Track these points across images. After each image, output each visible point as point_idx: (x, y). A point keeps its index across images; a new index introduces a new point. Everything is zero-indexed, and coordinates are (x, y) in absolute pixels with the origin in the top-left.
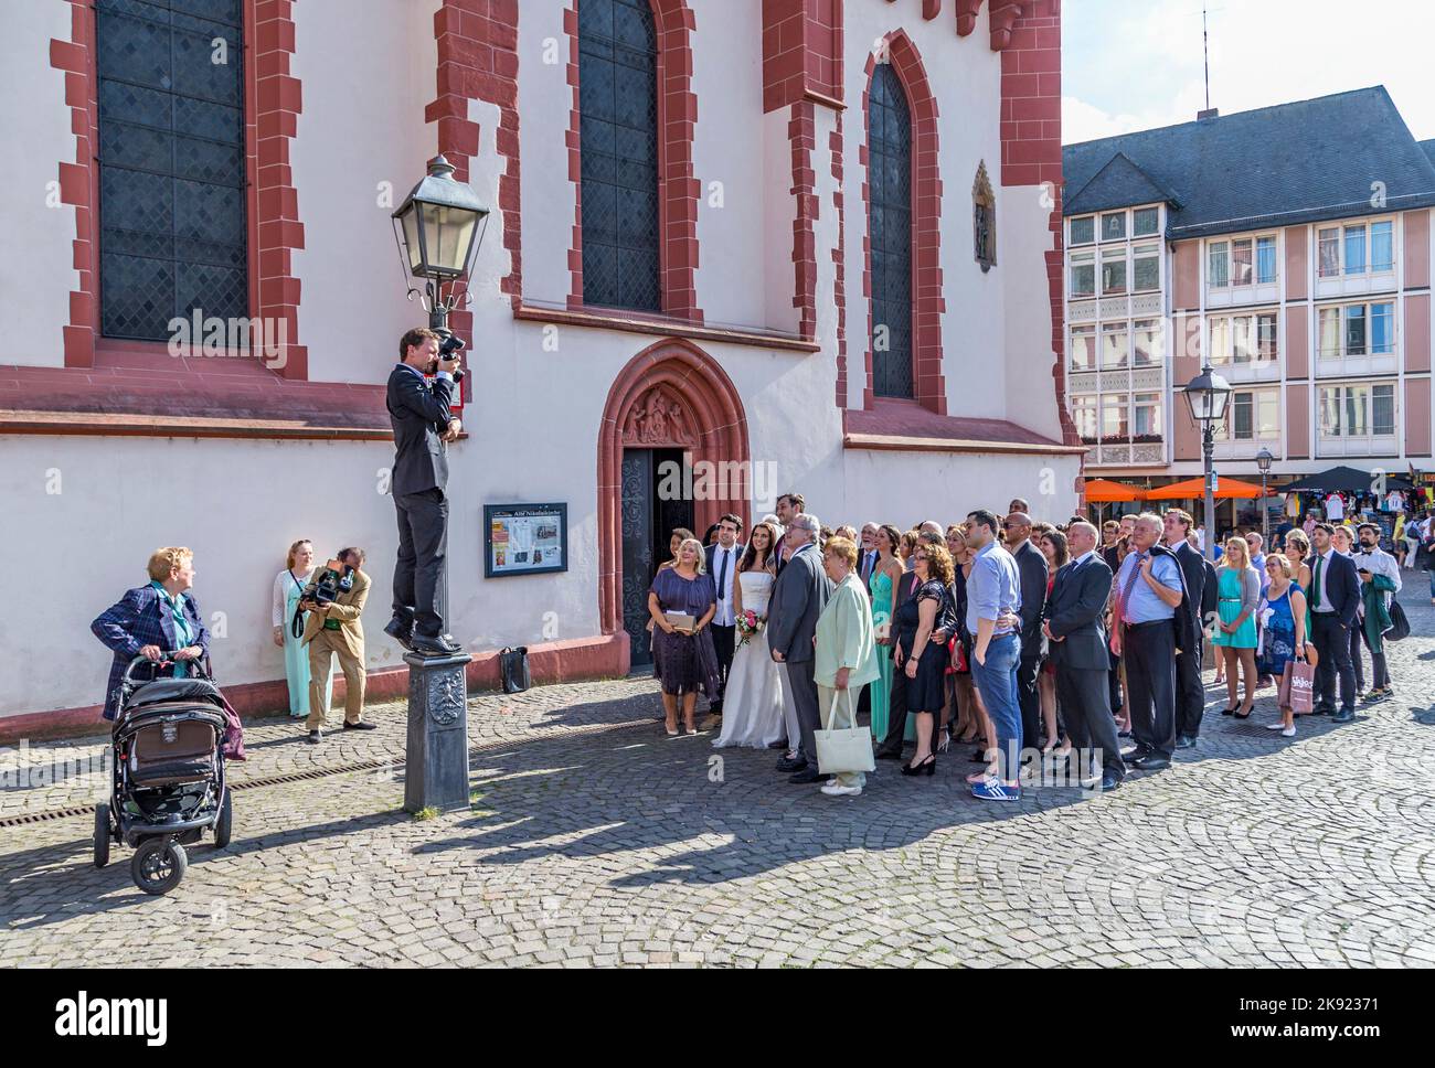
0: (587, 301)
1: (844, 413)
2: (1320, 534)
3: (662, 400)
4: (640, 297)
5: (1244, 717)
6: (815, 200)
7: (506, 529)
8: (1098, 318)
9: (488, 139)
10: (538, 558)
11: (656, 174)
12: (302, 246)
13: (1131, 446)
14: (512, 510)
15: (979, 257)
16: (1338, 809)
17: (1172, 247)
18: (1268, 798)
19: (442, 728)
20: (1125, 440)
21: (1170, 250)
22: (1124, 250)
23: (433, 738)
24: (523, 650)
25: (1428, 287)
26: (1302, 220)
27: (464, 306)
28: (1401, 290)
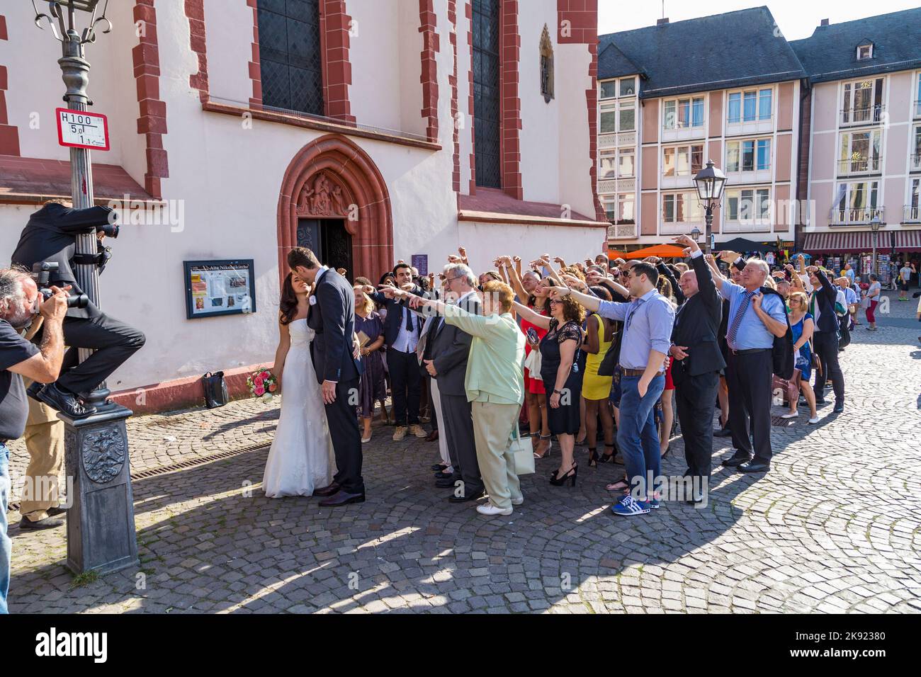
0: (265, 101)
1: (458, 195)
3: (327, 182)
6: (436, 37)
7: (204, 280)
10: (231, 302)
11: (318, 11)
13: (616, 226)
14: (208, 265)
15: (543, 92)
17: (643, 103)
19: (101, 486)
21: (641, 105)
22: (614, 105)
23: (90, 498)
24: (221, 374)
25: (791, 130)
26: (720, 87)
27: (158, 97)
28: (775, 131)
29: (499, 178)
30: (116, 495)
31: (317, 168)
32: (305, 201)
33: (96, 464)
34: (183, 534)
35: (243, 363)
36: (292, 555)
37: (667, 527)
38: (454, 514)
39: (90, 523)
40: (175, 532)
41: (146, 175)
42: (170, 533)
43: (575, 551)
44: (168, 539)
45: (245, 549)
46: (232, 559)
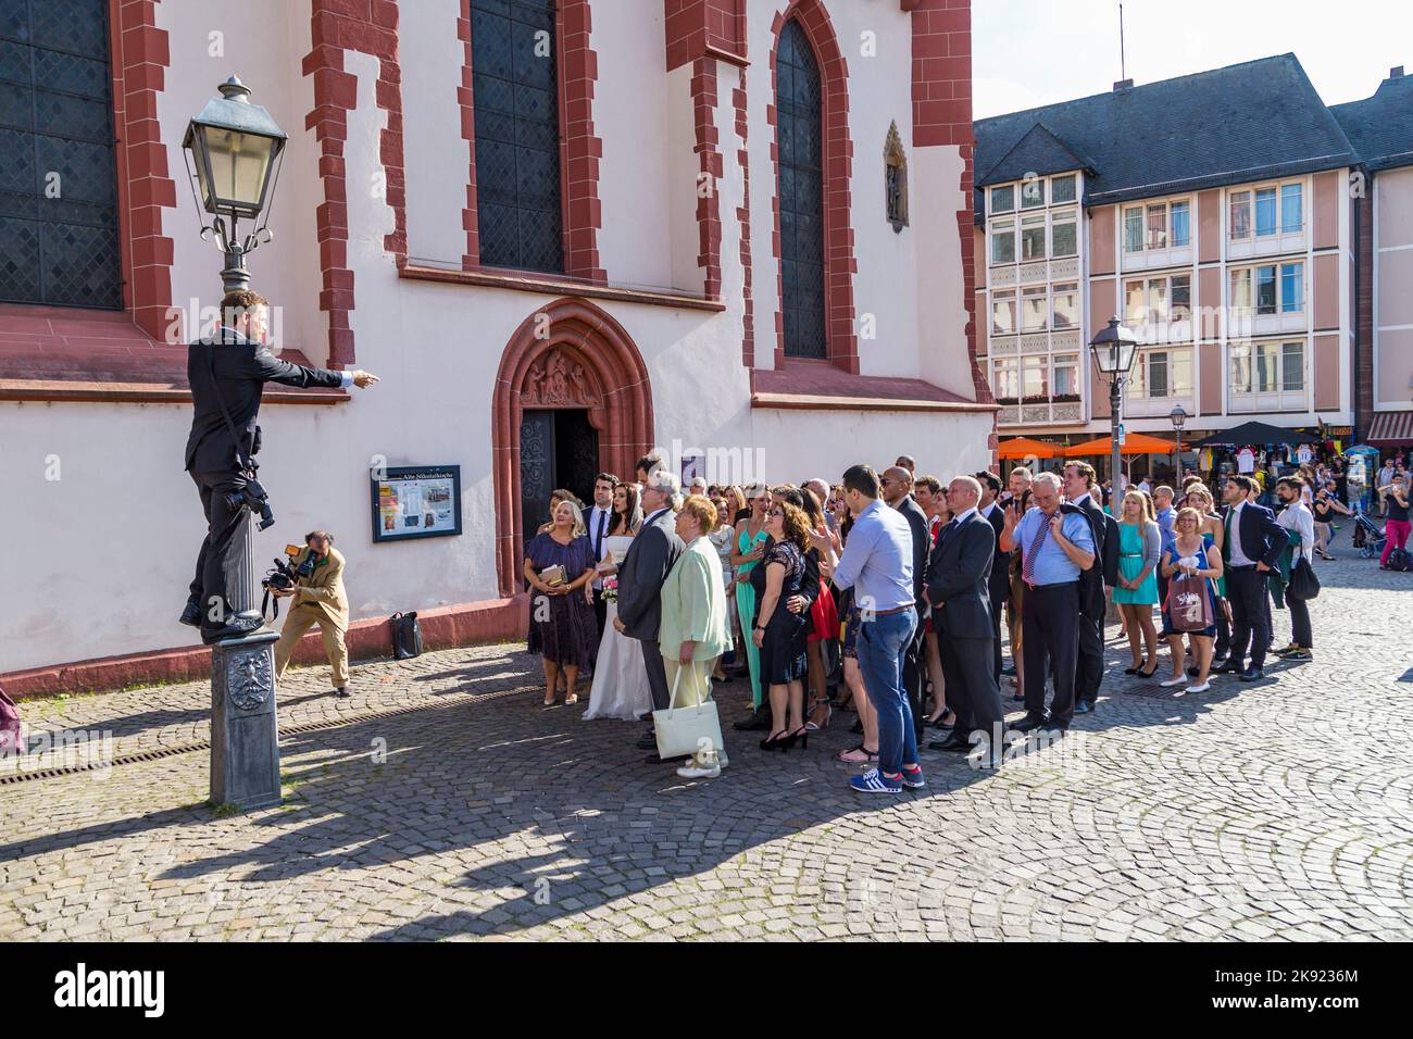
0: (484, 260)
1: (751, 372)
2: (1231, 487)
3: (563, 360)
4: (543, 258)
5: (1147, 676)
6: (718, 158)
7: (395, 492)
8: (1018, 283)
9: (367, 91)
10: (430, 521)
11: (557, 134)
12: (173, 204)
13: (1050, 405)
14: (401, 473)
15: (891, 218)
16: (1242, 787)
17: (1089, 213)
18: (1166, 774)
19: (246, 713)
20: (1044, 400)
21: (1087, 216)
22: (1043, 217)
23: (234, 726)
24: (414, 615)
25: (1338, 247)
26: (1214, 184)
27: (344, 264)
28: (1310, 250)
29: (824, 343)
30: (260, 724)
32: (532, 386)
33: (241, 688)
34: (333, 780)
35: (444, 601)
39: (233, 753)
41: (328, 361)
45: (395, 795)
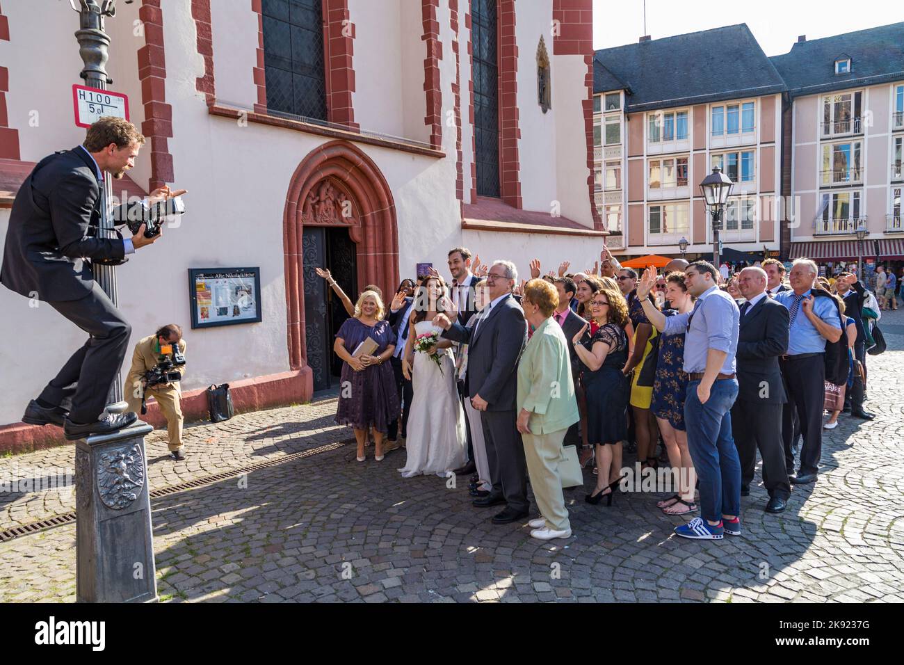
0: (270, 106)
1: (462, 203)
3: (331, 189)
6: (439, 45)
7: (208, 288)
10: (236, 312)
14: (211, 273)
15: (541, 102)
19: (116, 513)
21: (627, 119)
22: (600, 119)
23: (105, 528)
24: (226, 386)
25: (774, 142)
26: (703, 101)
27: (163, 99)
28: (758, 144)
29: (499, 187)
30: (133, 523)
31: (322, 175)
32: (310, 208)
33: (112, 487)
34: (204, 565)
35: (248, 375)
36: (331, 588)
37: (740, 550)
38: (501, 538)
39: (104, 557)
40: (195, 562)
41: (150, 179)
42: (189, 563)
43: (648, 580)
44: (188, 571)
45: (277, 583)
46: (264, 595)
